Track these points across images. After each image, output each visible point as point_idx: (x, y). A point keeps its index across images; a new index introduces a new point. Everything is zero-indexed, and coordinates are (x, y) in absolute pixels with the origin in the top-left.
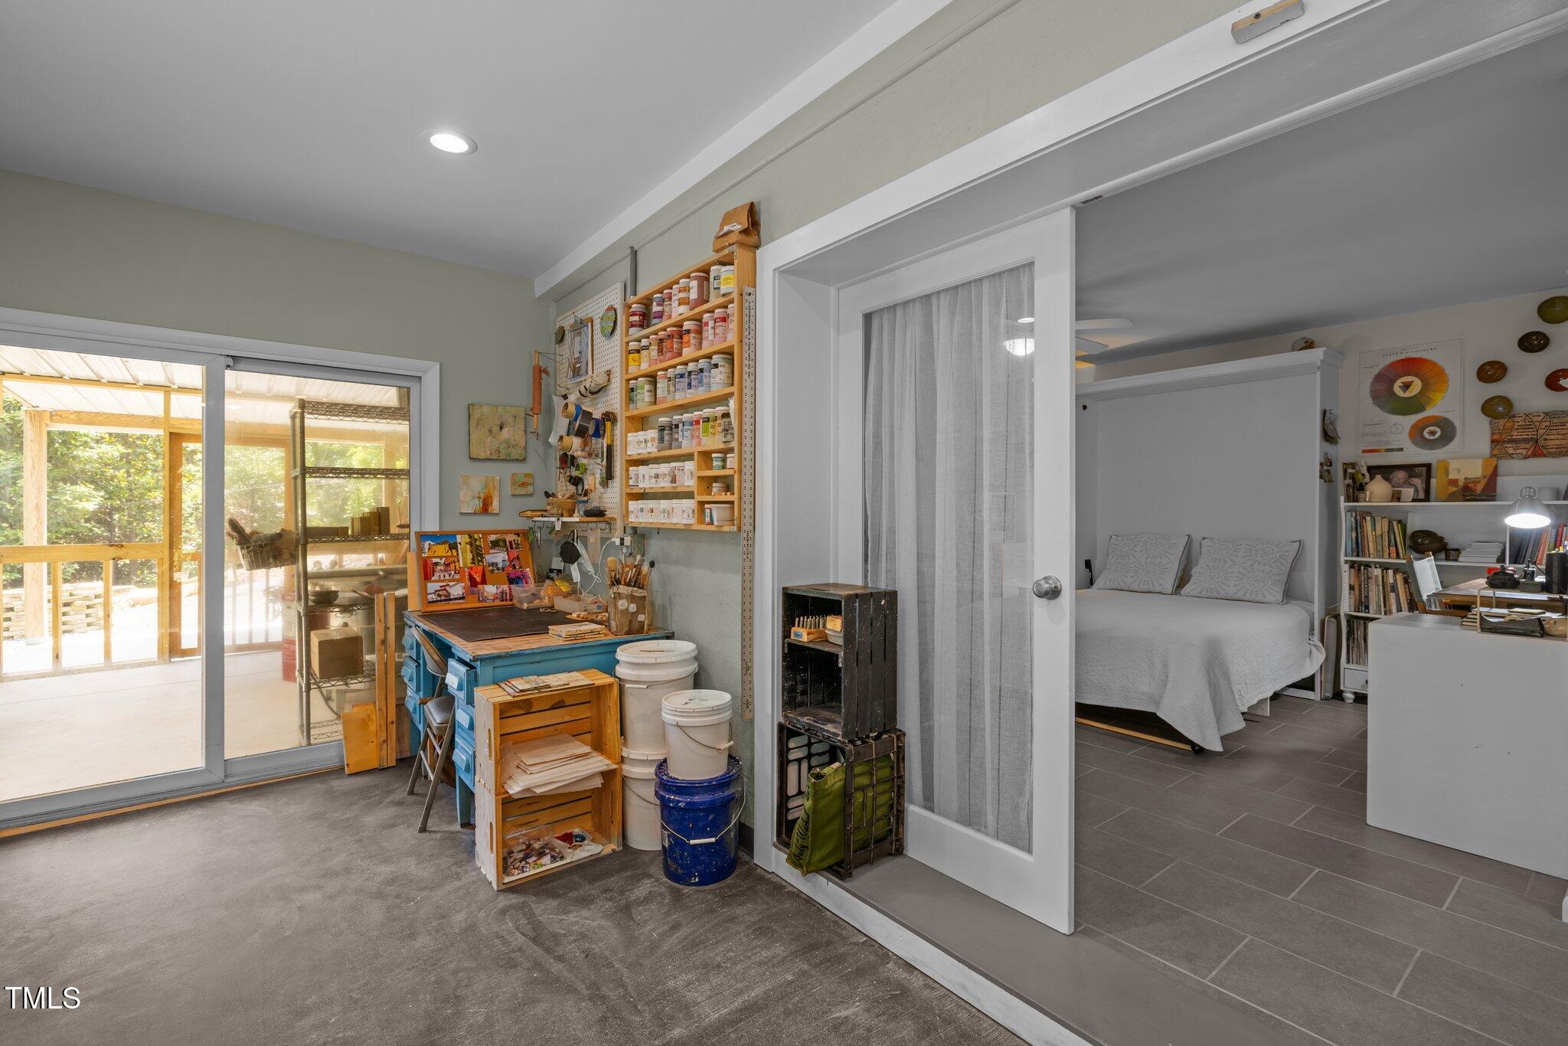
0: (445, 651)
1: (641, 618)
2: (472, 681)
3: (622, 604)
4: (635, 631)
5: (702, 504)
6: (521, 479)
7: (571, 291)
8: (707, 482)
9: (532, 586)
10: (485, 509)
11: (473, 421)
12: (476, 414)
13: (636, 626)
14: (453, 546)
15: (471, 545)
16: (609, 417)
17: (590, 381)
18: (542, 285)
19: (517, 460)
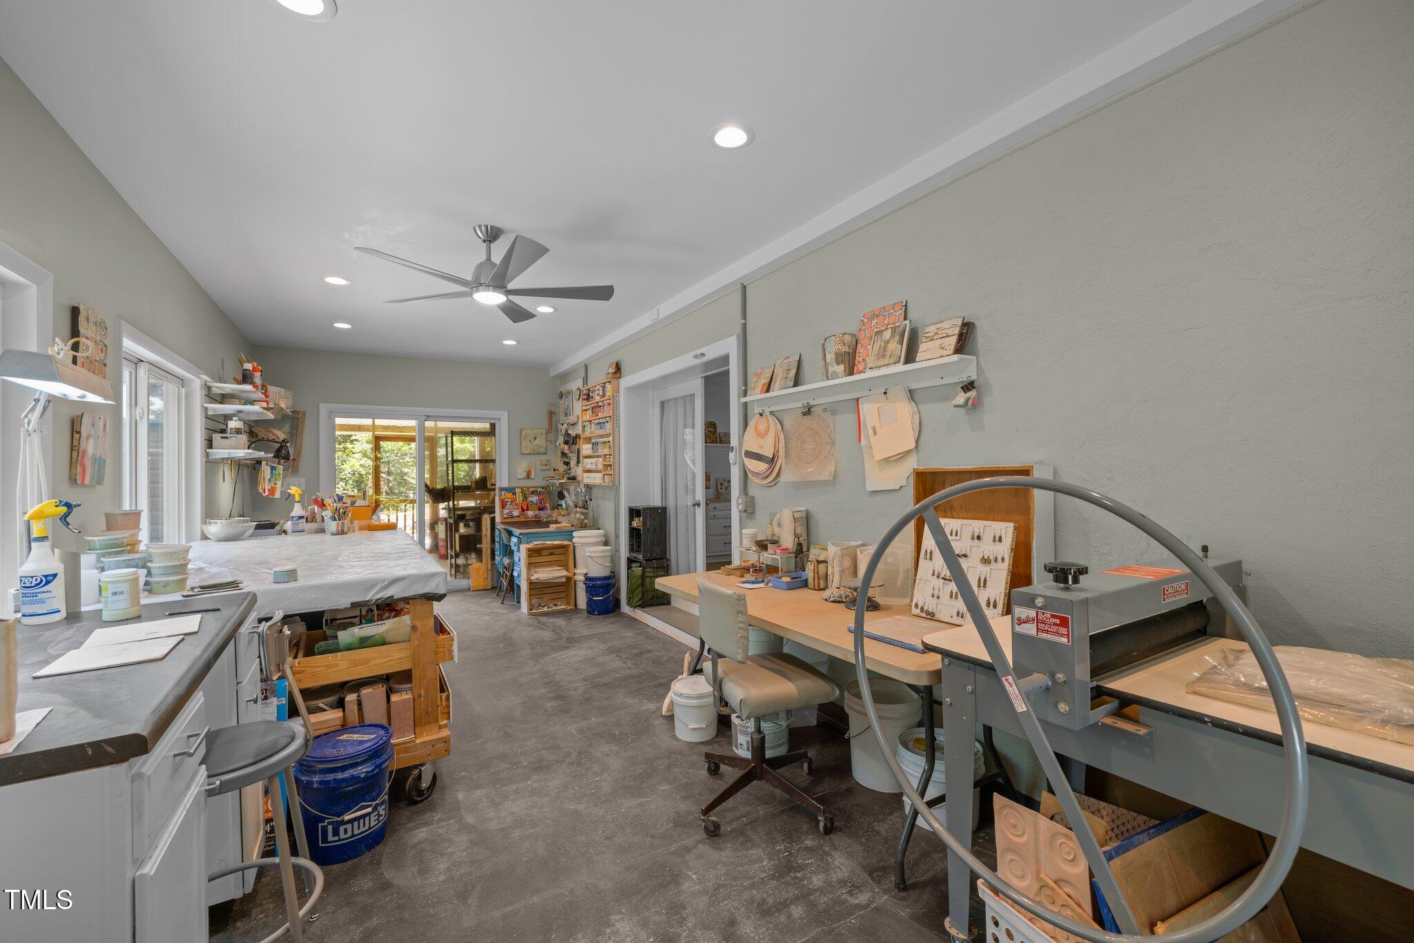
0: (510, 534)
1: (586, 521)
2: (520, 542)
3: (578, 516)
4: (583, 526)
5: (604, 475)
6: (545, 462)
7: (565, 377)
8: (606, 466)
9: (549, 512)
10: (528, 476)
11: (523, 437)
12: (523, 434)
13: (584, 525)
14: (514, 494)
15: (522, 492)
16: (578, 436)
17: (572, 419)
18: (553, 373)
19: (543, 454)
